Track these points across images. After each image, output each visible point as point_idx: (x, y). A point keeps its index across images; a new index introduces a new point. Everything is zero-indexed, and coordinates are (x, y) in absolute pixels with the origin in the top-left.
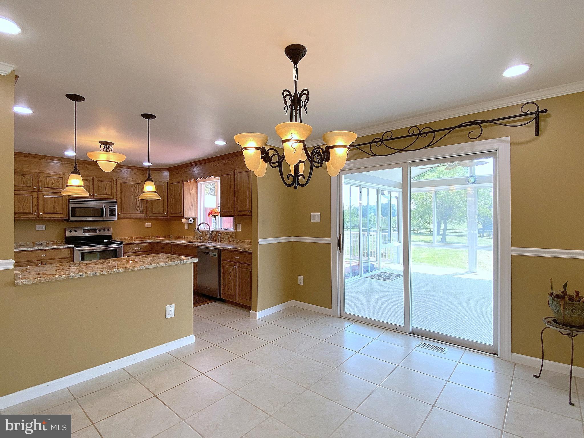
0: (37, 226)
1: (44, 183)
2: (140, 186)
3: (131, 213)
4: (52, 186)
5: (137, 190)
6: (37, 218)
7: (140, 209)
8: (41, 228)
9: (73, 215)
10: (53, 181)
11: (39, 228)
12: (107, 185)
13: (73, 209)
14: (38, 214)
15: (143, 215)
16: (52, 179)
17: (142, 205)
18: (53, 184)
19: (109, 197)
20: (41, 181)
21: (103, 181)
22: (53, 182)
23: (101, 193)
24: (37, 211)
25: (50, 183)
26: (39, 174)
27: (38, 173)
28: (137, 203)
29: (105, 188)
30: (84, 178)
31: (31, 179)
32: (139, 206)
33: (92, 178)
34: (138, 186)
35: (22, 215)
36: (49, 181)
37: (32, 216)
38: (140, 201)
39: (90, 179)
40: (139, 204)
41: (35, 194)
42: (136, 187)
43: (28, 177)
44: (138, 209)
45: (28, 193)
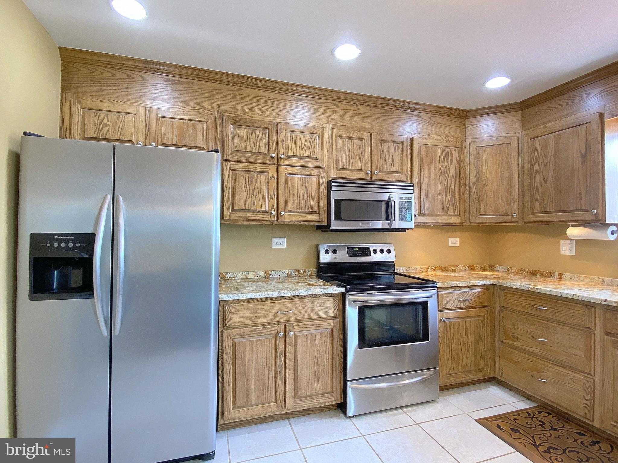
0: (274, 240)
1: (288, 145)
2: (454, 152)
3: (437, 215)
4: (302, 152)
5: (447, 160)
6: (276, 223)
7: (453, 206)
8: (280, 243)
9: (338, 217)
10: (303, 142)
11: (276, 243)
12: (395, 149)
13: (338, 204)
14: (278, 214)
15: (454, 220)
16: (302, 137)
17: (457, 197)
18: (302, 149)
19: (399, 177)
20: (283, 140)
21: (388, 142)
22: (303, 145)
23: (385, 169)
24: (275, 207)
25: (298, 145)
26: (280, 126)
27: (277, 124)
28: (448, 192)
29: (391, 157)
30: (356, 134)
31: (265, 136)
32: (451, 199)
33: (369, 134)
34: (449, 152)
35: (251, 216)
36: (296, 142)
37: (268, 217)
38: (453, 188)
39: (367, 136)
40: (451, 194)
41: (272, 170)
42: (447, 155)
43: (260, 133)
44: (450, 204)
45: (259, 168)
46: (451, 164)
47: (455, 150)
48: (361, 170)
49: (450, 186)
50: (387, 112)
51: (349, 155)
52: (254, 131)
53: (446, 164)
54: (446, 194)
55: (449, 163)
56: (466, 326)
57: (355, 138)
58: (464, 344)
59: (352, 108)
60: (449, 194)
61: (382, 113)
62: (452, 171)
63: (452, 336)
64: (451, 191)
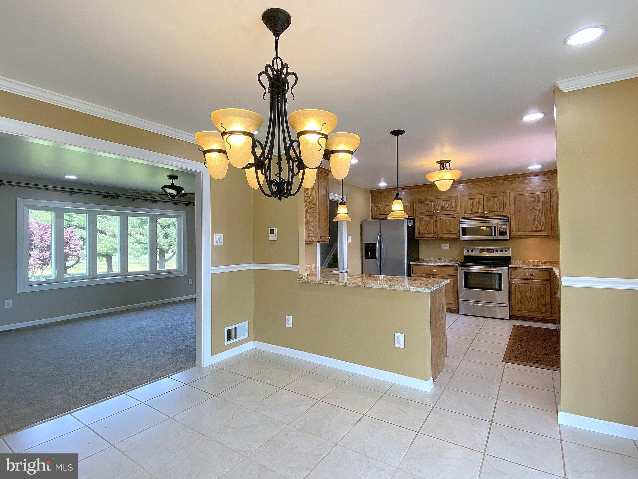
0: (443, 245)
1: (441, 207)
2: (540, 196)
3: (528, 231)
5: (535, 201)
6: (439, 238)
7: (540, 225)
8: (446, 246)
9: (464, 234)
10: (448, 205)
11: (445, 246)
12: (498, 200)
13: (464, 229)
14: (437, 234)
15: (545, 233)
16: (447, 202)
17: (544, 221)
18: (448, 207)
19: (501, 214)
20: (439, 205)
21: (493, 197)
23: (492, 211)
24: (436, 232)
25: (445, 206)
26: (437, 200)
28: (537, 218)
29: (496, 204)
30: (474, 197)
31: (432, 205)
32: (539, 222)
33: (482, 196)
34: (537, 196)
35: (427, 236)
36: (444, 205)
37: (434, 236)
38: (541, 216)
39: (481, 197)
40: (539, 220)
41: (435, 217)
42: (535, 198)
43: (430, 204)
44: (539, 225)
45: (430, 217)
46: (538, 203)
47: (542, 195)
48: (479, 213)
49: (538, 214)
50: (493, 182)
51: (471, 207)
52: (427, 204)
53: (534, 203)
54: (535, 219)
55: (537, 202)
56: (530, 288)
57: (475, 199)
58: (529, 297)
59: (473, 185)
60: (537, 219)
61: (491, 184)
62: (540, 206)
63: (520, 292)
64: (539, 217)
